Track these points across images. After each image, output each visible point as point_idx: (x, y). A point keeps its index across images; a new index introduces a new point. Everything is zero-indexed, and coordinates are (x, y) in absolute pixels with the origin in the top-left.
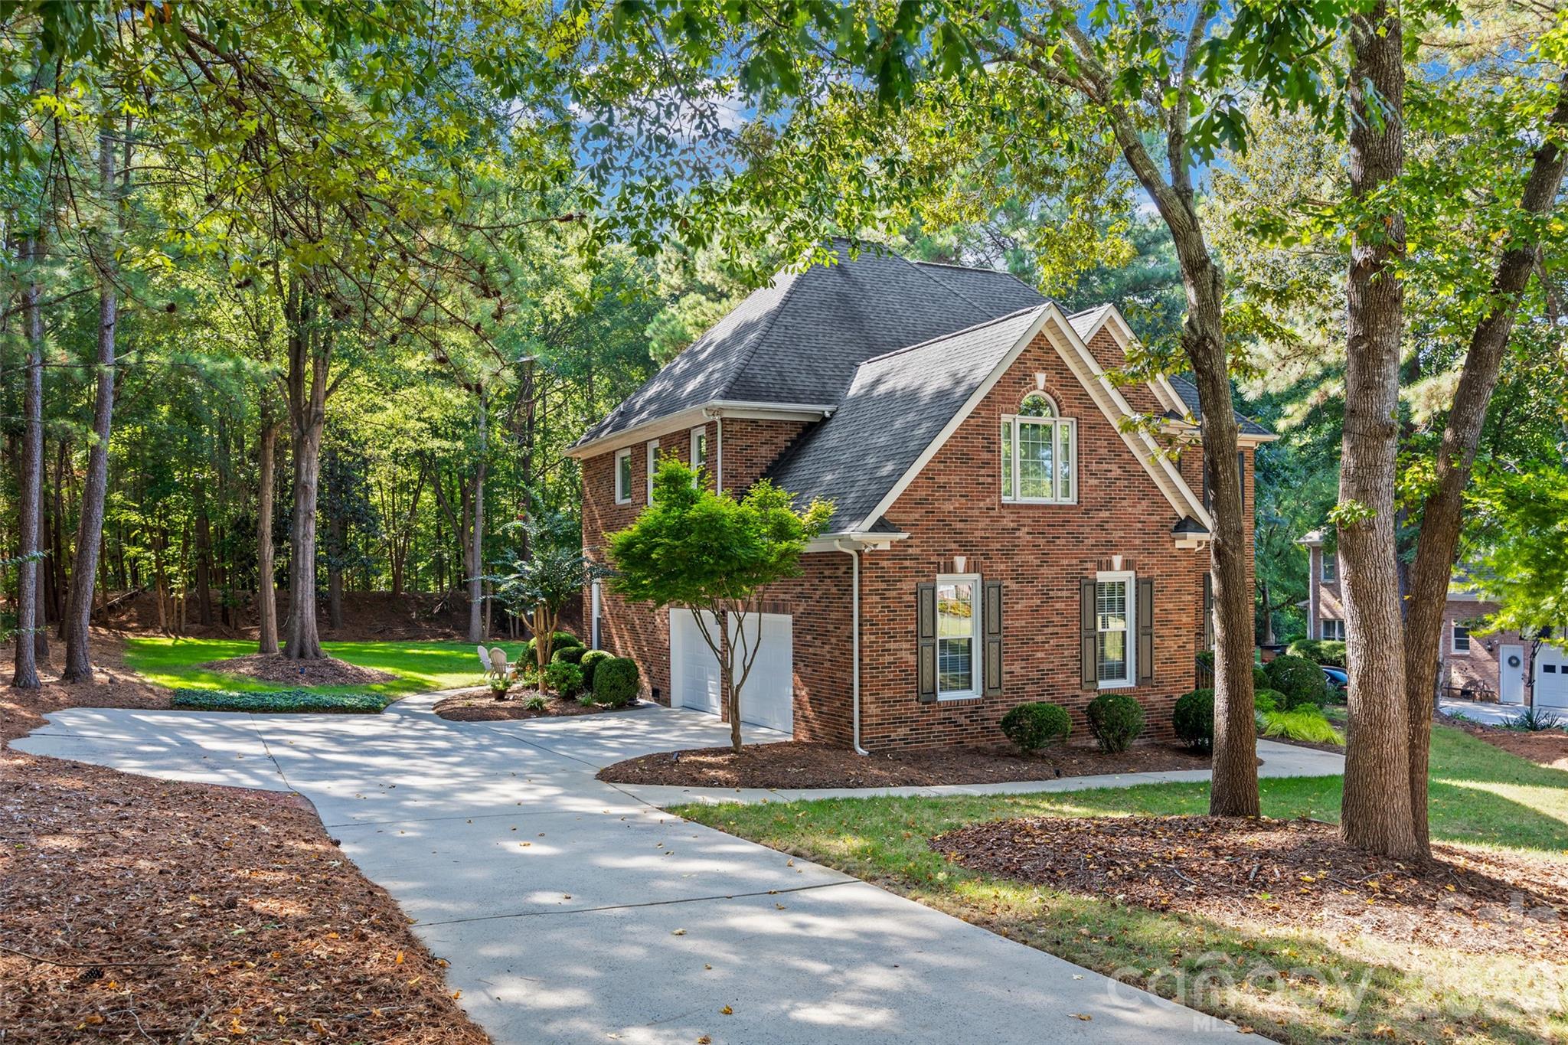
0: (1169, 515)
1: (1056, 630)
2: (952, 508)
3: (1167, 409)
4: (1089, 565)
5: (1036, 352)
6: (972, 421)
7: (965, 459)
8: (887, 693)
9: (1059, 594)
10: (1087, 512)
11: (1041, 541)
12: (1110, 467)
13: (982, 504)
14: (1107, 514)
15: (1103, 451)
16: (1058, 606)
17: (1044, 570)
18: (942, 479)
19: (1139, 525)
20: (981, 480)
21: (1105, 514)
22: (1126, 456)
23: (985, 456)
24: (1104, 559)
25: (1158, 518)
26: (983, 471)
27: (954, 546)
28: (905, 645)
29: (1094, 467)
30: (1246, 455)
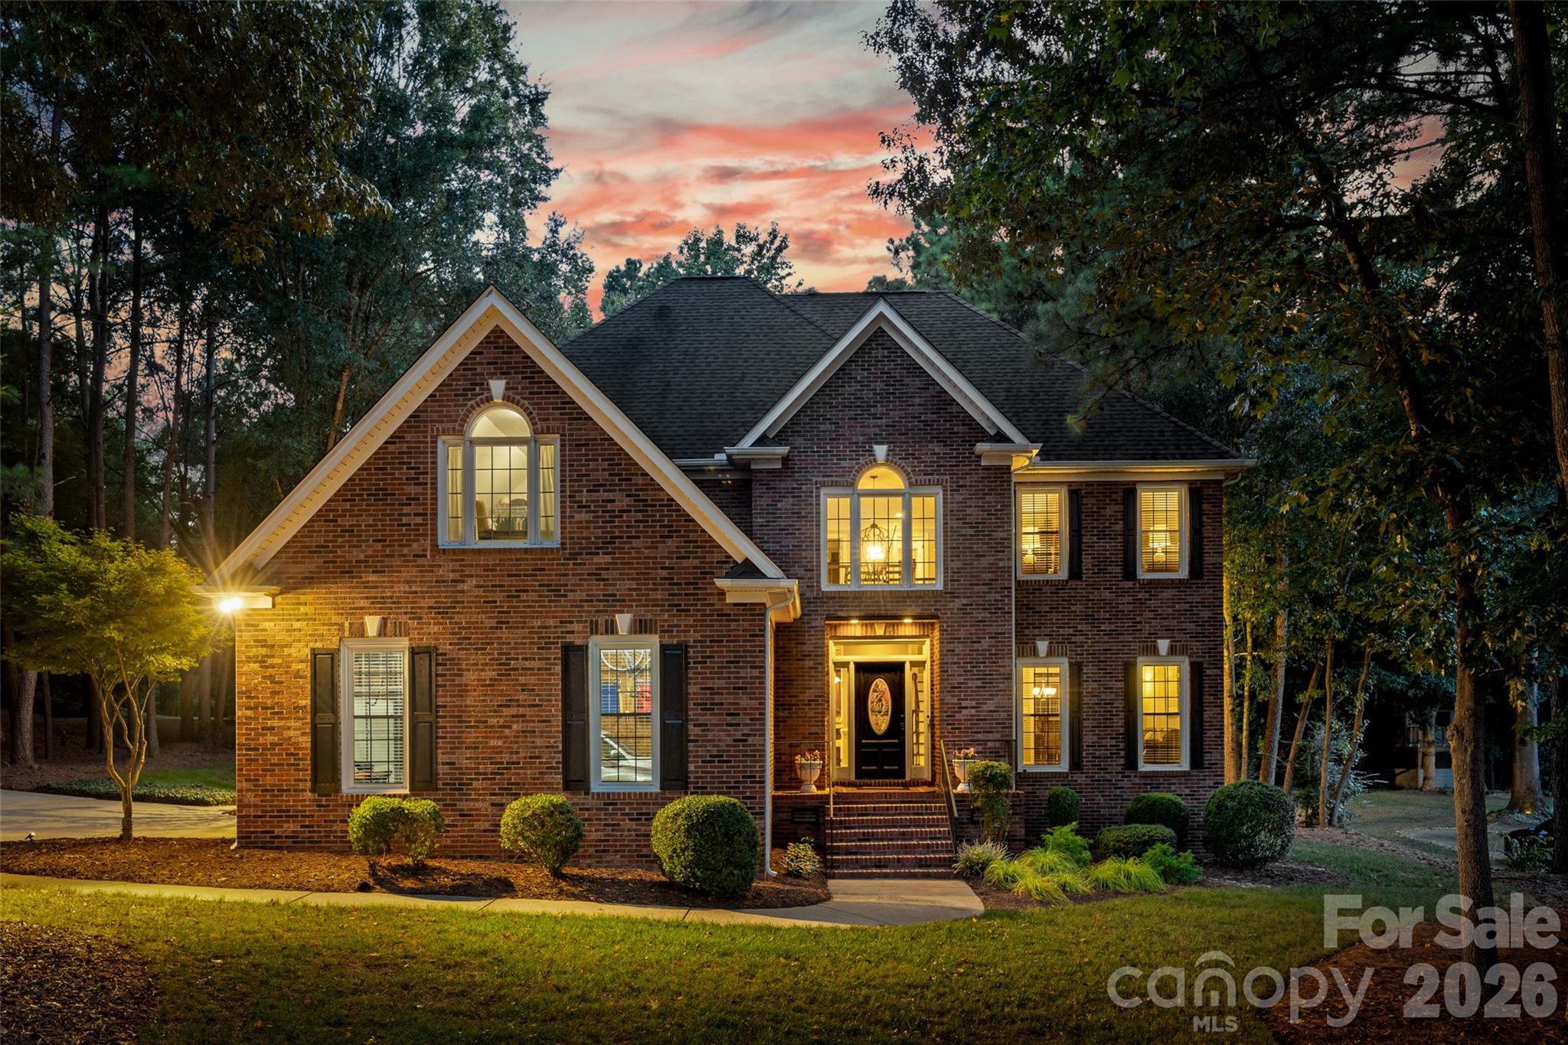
0: (716, 557)
1: (521, 711)
2: (362, 557)
3: (992, 432)
4: (576, 627)
5: (491, 353)
6: (391, 448)
7: (382, 495)
8: (269, 780)
9: (527, 664)
10: (573, 556)
11: (499, 596)
12: (611, 496)
13: (405, 551)
14: (608, 558)
15: (602, 476)
16: (522, 680)
17: (504, 633)
18: (348, 522)
19: (664, 573)
20: (405, 520)
21: (602, 559)
22: (640, 480)
23: (412, 490)
24: (601, 620)
25: (696, 562)
26: (406, 510)
27: (363, 603)
28: (292, 723)
29: (584, 497)
30: (1206, 492)
